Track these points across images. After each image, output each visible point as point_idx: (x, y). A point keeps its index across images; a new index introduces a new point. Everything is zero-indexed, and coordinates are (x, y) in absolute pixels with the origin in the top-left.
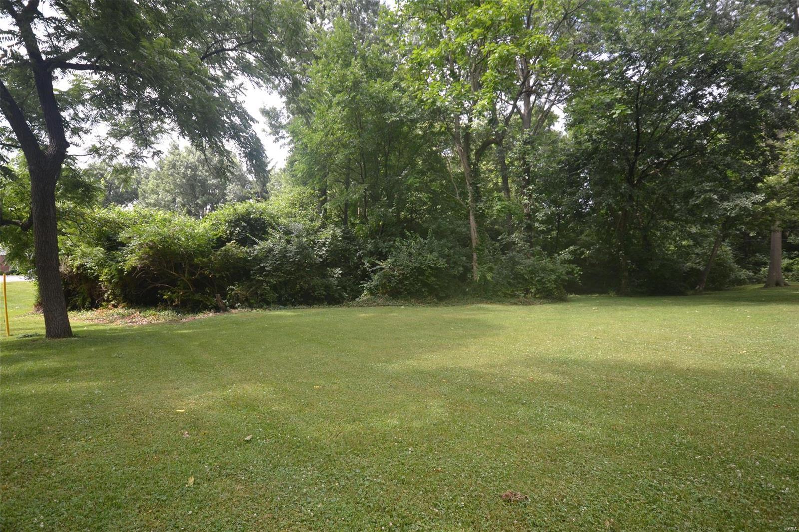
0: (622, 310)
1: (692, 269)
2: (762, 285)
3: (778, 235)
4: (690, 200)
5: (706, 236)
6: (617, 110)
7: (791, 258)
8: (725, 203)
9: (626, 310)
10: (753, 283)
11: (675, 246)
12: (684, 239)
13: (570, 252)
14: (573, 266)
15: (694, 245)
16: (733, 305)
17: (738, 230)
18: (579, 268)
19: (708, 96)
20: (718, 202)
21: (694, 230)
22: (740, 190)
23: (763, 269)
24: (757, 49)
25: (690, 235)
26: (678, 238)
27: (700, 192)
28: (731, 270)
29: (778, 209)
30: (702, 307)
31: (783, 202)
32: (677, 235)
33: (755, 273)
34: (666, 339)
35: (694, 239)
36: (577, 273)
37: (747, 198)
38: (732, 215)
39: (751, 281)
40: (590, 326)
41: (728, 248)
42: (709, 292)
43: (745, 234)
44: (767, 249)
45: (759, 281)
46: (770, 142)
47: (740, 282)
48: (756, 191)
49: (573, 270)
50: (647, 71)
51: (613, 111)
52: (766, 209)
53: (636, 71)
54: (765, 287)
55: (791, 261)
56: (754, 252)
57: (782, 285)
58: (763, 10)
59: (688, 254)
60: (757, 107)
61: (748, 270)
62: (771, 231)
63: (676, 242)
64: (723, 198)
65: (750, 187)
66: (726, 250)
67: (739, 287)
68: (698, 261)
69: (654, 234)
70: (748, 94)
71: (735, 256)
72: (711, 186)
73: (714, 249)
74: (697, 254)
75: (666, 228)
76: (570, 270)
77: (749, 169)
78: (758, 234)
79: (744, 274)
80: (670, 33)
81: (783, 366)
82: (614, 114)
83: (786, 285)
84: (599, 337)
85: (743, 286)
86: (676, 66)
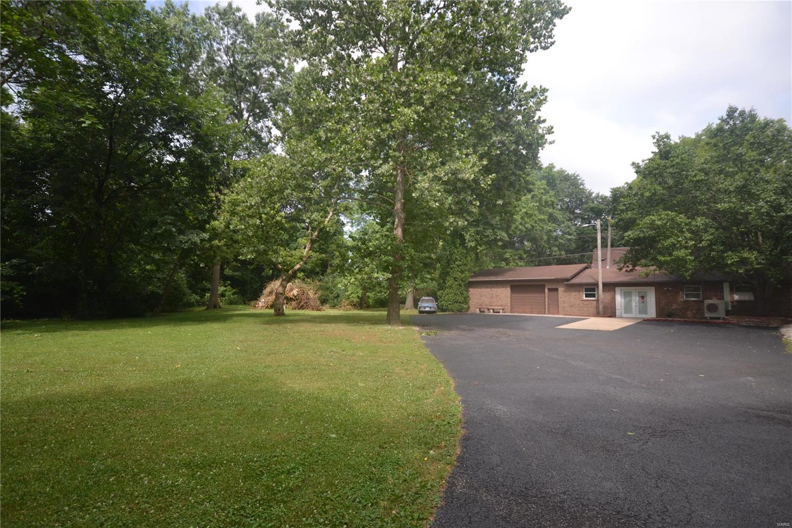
0: (73, 335)
1: (153, 292)
2: (205, 308)
3: (218, 267)
4: (154, 229)
5: (168, 263)
6: (87, 120)
7: (225, 286)
8: (182, 237)
9: (77, 335)
10: (199, 306)
11: (140, 270)
12: (148, 264)
13: (12, 267)
14: (14, 284)
15: (157, 270)
16: (181, 325)
17: (192, 260)
18: (21, 287)
19: (176, 141)
20: (176, 235)
21: (157, 256)
22: (194, 227)
23: (207, 294)
24: (213, 118)
25: (154, 261)
26: (143, 262)
27: (163, 223)
28: (184, 295)
29: (218, 247)
30: (155, 327)
31: (222, 242)
32: (142, 260)
33: (201, 298)
34: (114, 362)
35: (157, 265)
36: (18, 293)
37: (197, 235)
38: (185, 247)
39: (199, 304)
40: (24, 357)
41: (184, 275)
42: (166, 314)
43: (197, 265)
44: (209, 279)
45: (203, 305)
46: (218, 194)
47: (190, 305)
48: (204, 230)
49: (12, 289)
50: (123, 95)
51: (82, 119)
52: (212, 246)
53: (113, 89)
54: (207, 309)
55: (225, 288)
56: (203, 280)
57: (218, 307)
58: (219, 91)
59: (151, 278)
60: (209, 164)
61: (197, 294)
62: (213, 264)
63: (140, 266)
64: (181, 232)
65: (201, 226)
66: (181, 276)
67: (189, 309)
68: (158, 285)
69: (120, 256)
70: (204, 151)
71: (189, 282)
72: (171, 220)
73: (172, 275)
74: (159, 278)
75: (133, 252)
76: (8, 289)
77: (201, 212)
78: (206, 265)
79: (195, 297)
80: (147, 71)
81: (204, 374)
82: (84, 122)
83: (220, 307)
84: (33, 370)
85: (192, 309)
86: (150, 103)
